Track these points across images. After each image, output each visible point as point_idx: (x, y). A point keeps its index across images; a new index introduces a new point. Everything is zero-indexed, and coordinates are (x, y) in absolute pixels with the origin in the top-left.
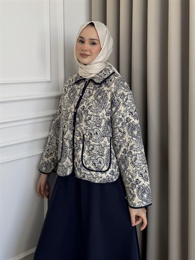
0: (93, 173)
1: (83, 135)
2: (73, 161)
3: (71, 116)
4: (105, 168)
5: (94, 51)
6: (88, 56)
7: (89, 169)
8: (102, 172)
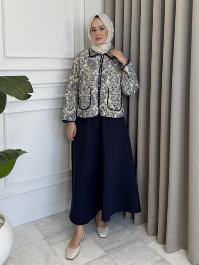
0: (114, 111)
1: (108, 89)
2: (99, 107)
3: (96, 78)
4: (119, 108)
5: (104, 34)
6: (101, 38)
7: (112, 109)
8: (118, 110)
